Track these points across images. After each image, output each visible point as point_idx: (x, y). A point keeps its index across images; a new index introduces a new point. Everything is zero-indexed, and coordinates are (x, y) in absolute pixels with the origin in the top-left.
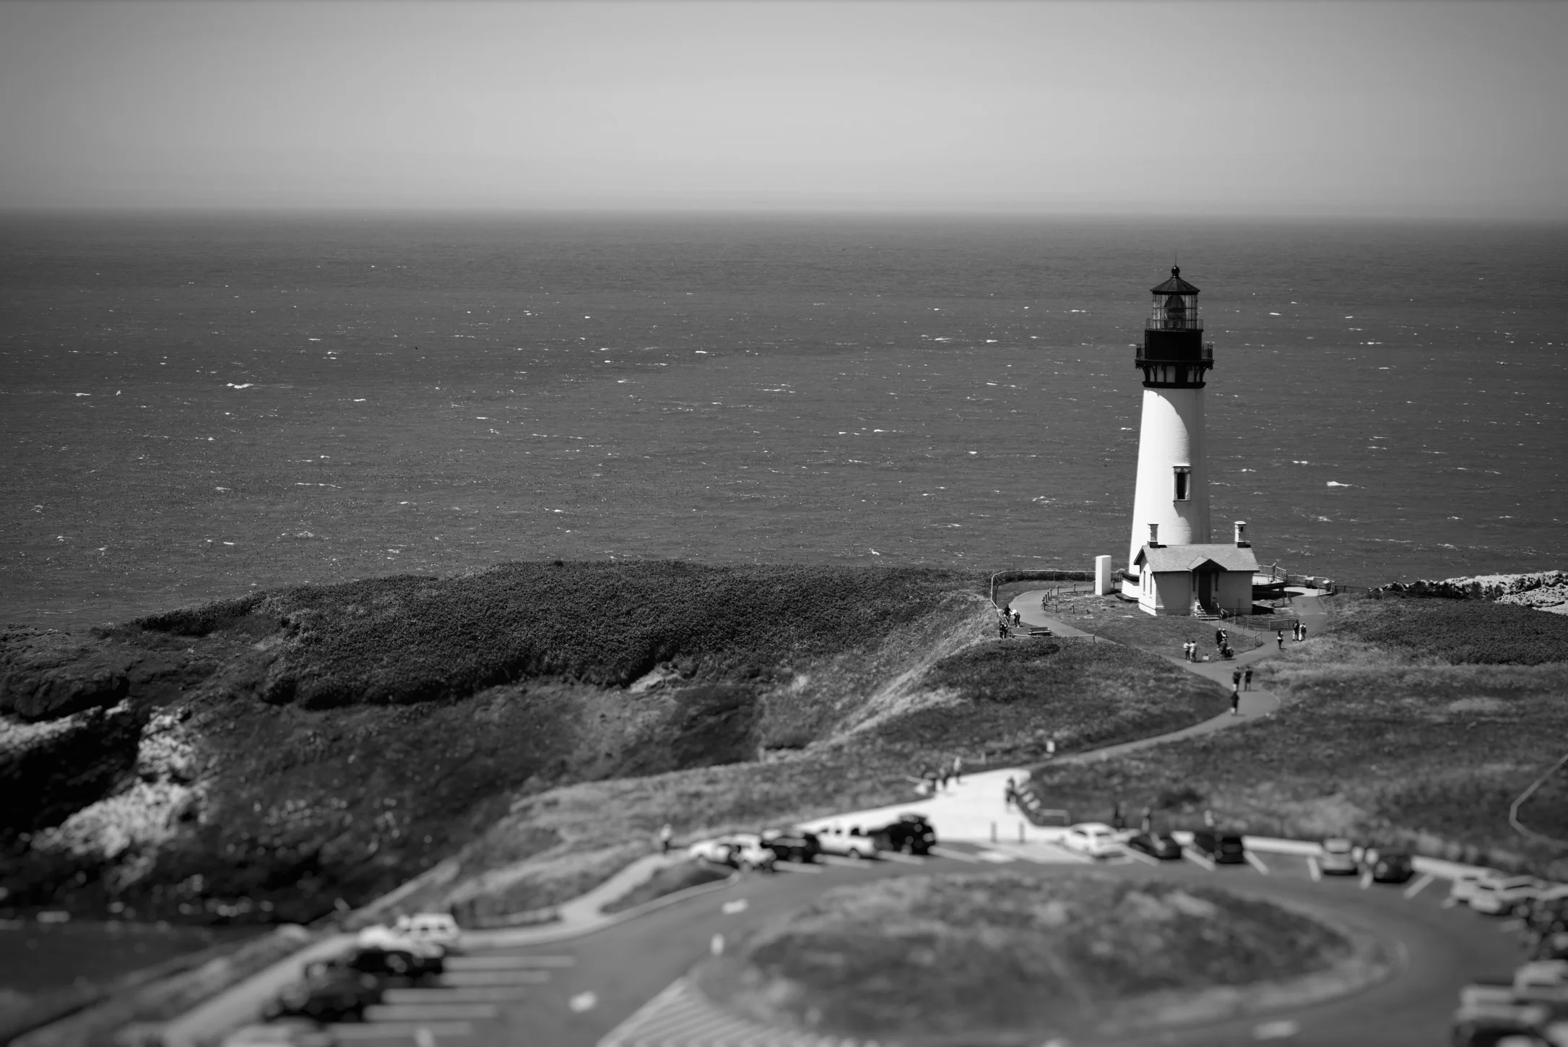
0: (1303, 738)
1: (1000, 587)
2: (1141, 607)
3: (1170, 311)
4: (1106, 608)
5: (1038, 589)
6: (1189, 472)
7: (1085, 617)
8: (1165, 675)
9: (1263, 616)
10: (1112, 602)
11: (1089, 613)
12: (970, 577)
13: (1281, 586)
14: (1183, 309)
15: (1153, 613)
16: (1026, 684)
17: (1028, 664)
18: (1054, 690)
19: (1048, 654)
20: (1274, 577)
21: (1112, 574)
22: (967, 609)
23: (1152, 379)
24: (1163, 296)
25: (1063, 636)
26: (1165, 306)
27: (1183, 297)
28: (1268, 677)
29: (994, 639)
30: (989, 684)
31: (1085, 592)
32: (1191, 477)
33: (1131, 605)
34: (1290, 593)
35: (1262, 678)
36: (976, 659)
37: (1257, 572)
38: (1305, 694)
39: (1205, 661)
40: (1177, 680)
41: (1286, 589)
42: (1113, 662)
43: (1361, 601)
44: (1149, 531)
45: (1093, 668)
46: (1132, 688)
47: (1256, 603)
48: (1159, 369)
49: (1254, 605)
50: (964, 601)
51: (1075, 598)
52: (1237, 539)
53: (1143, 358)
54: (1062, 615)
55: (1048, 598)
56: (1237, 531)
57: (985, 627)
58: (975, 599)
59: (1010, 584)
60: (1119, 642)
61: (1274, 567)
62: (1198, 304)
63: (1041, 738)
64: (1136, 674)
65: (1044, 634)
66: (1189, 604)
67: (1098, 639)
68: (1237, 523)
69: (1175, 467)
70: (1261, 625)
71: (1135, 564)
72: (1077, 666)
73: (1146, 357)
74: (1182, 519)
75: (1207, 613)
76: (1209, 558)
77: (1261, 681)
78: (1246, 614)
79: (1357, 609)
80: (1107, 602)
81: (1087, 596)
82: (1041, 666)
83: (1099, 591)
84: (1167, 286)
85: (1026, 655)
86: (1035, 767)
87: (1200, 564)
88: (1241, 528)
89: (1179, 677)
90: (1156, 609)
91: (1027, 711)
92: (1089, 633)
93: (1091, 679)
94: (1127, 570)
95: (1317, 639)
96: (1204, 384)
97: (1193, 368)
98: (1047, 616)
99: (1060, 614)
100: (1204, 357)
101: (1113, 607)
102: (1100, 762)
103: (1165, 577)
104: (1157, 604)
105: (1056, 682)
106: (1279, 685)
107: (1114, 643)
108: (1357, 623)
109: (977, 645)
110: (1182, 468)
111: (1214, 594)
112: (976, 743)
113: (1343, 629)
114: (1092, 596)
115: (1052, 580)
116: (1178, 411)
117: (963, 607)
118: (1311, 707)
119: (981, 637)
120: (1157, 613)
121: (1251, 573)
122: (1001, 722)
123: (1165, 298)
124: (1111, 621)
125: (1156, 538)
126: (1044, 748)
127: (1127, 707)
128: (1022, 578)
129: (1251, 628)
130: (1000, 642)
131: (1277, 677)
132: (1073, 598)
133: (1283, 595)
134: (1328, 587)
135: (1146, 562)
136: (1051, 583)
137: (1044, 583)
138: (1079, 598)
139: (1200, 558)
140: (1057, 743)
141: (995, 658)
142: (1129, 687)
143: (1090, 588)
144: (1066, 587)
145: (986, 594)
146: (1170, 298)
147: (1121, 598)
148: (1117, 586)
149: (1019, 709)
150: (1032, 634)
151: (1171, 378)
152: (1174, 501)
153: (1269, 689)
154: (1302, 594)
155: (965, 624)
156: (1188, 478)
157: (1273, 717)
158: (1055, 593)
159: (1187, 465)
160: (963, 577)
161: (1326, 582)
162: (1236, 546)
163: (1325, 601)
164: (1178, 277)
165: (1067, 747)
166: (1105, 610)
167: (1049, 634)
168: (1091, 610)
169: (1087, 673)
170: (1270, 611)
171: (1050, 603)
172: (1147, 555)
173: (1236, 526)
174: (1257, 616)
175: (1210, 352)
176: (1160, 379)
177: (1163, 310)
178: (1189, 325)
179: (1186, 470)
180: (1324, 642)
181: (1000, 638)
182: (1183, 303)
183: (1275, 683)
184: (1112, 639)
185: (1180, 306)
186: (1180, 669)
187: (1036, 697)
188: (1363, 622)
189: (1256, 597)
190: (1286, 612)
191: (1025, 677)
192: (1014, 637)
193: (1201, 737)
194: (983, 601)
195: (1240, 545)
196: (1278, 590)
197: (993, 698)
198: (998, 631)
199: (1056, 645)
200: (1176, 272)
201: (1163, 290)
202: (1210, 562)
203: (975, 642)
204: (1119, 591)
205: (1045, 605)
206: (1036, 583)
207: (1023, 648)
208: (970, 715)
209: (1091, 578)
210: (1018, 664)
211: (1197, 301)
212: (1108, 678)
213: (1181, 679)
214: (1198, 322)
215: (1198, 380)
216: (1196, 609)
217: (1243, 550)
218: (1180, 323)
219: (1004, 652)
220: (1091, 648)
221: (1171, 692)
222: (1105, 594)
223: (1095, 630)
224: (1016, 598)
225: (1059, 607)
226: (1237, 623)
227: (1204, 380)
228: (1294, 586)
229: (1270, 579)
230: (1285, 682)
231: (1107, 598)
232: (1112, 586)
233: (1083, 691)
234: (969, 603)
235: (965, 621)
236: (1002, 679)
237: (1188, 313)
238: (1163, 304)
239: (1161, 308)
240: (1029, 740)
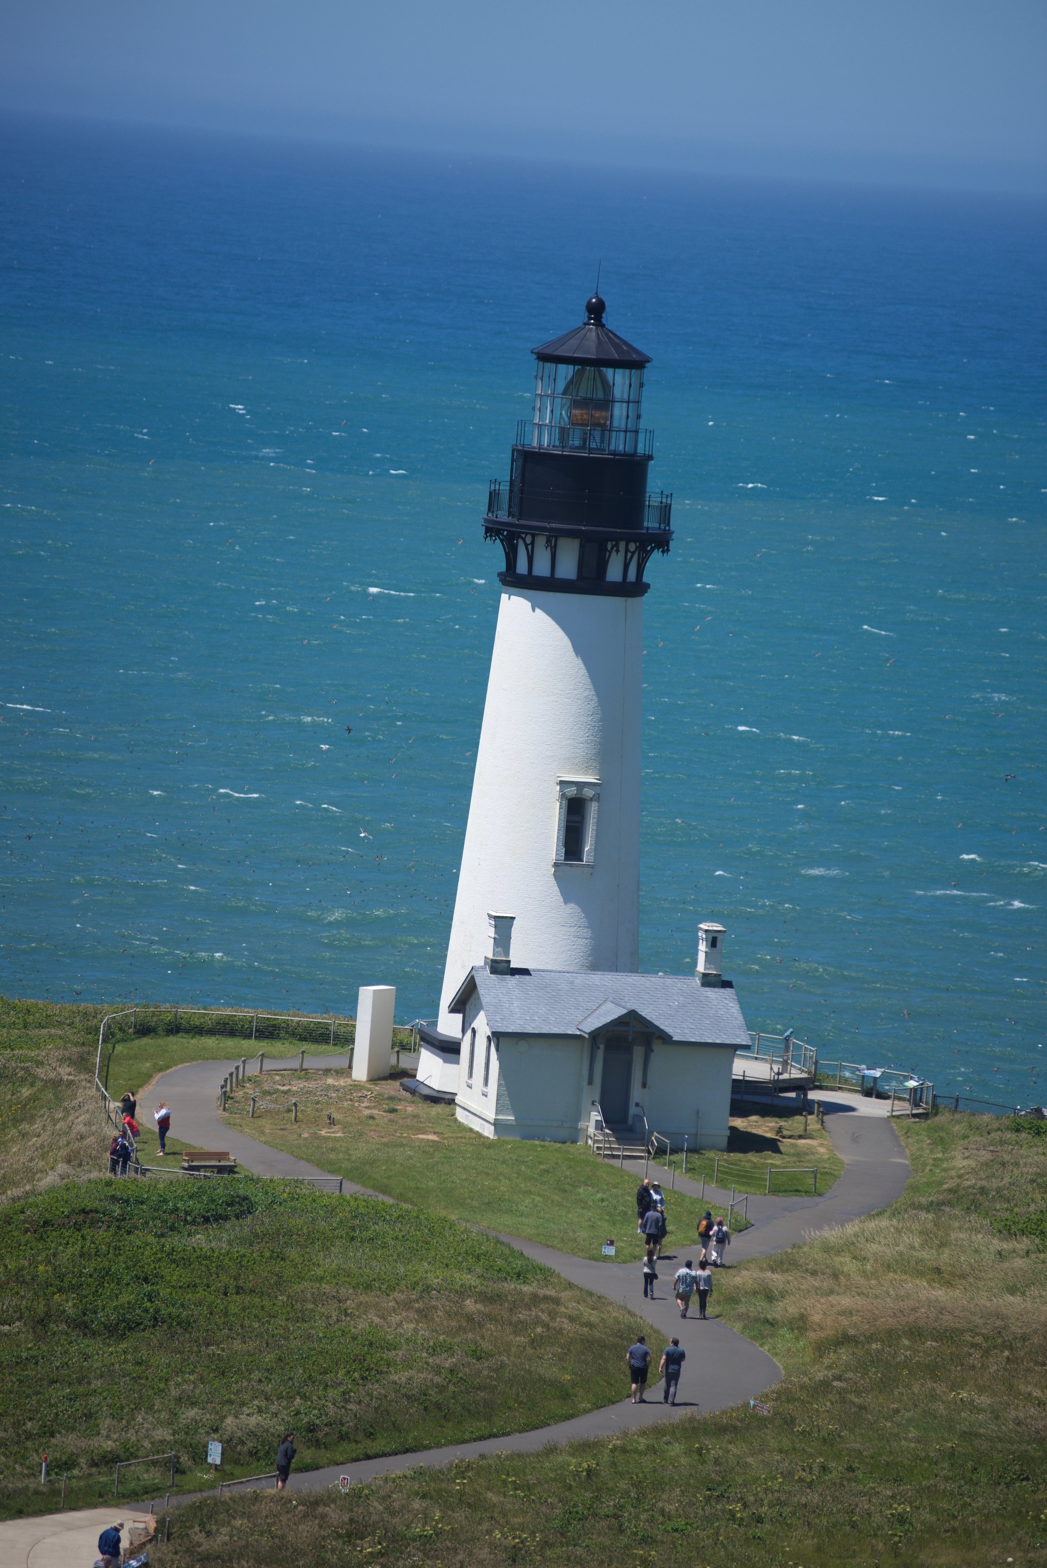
0: (837, 1469)
1: (119, 1048)
2: (461, 1115)
3: (577, 404)
4: (375, 1112)
5: (213, 1057)
6: (597, 798)
7: (323, 1133)
8: (510, 1286)
9: (753, 1157)
10: (391, 1098)
11: (332, 1122)
12: (48, 1022)
13: (801, 1086)
14: (606, 403)
15: (488, 1132)
16: (165, 1292)
17: (174, 1241)
18: (233, 1309)
19: (226, 1218)
20: (785, 1063)
21: (395, 1032)
22: (34, 1098)
23: (522, 567)
24: (562, 367)
25: (267, 1177)
26: (565, 392)
27: (609, 372)
28: (760, 1306)
29: (94, 1175)
30: (72, 1288)
31: (327, 1071)
32: (599, 811)
33: (438, 1109)
34: (821, 1104)
35: (742, 1309)
36: (46, 1223)
37: (747, 1047)
38: (844, 1355)
39: (606, 1258)
40: (535, 1299)
41: (813, 1095)
42: (384, 1246)
43: (996, 1135)
44: (492, 932)
45: (329, 1262)
46: (424, 1314)
47: (739, 1123)
48: (541, 541)
49: (733, 1129)
50: (29, 1079)
51: (302, 1084)
52: (701, 967)
53: (503, 516)
54: (267, 1124)
55: (234, 1081)
56: (702, 947)
57: (76, 1146)
58: (52, 1075)
59: (145, 1041)
60: (402, 1197)
61: (787, 1039)
62: (645, 390)
63: (191, 1429)
64: (434, 1280)
65: (221, 1170)
66: (578, 1115)
67: (350, 1188)
68: (703, 926)
69: (562, 783)
70: (746, 1179)
71: (454, 1010)
72: (293, 1253)
73: (510, 514)
74: (572, 908)
75: (619, 1140)
76: (634, 1007)
77: (740, 1317)
78: (711, 1148)
79: (985, 1156)
80: (379, 1099)
81: (330, 1081)
82: (206, 1247)
83: (360, 1072)
84: (573, 342)
85: (171, 1219)
86: (170, 1504)
87: (608, 1019)
88: (713, 941)
89: (542, 1292)
90: (496, 1124)
91: (162, 1359)
92: (331, 1172)
93: (326, 1288)
94: (435, 1024)
95: (884, 1223)
96: (647, 587)
97: (622, 545)
98: (229, 1124)
99: (262, 1122)
100: (651, 523)
101: (393, 1111)
102: (331, 1498)
103: (523, 1045)
104: (498, 1112)
105: (239, 1290)
106: (784, 1331)
107: (390, 1201)
108: (983, 1191)
109: (52, 1189)
110: (580, 785)
111: (637, 1093)
112: (29, 1436)
113: (949, 1203)
114: (342, 1082)
115: (248, 1036)
116: (578, 649)
117: (26, 1092)
118: (858, 1393)
119: (62, 1167)
120: (496, 1131)
121: (733, 1049)
122: (97, 1384)
123: (566, 372)
124: (386, 1145)
125: (507, 952)
126: (200, 1455)
127: (408, 1363)
128: (174, 1029)
129: (722, 1183)
130: (109, 1184)
131: (776, 1311)
132: (297, 1086)
133: (805, 1108)
134: (915, 1097)
135: (479, 1008)
136: (245, 1043)
137: (229, 1043)
138: (312, 1085)
139: (609, 1006)
140: (228, 1446)
141: (93, 1223)
142: (418, 1311)
143: (340, 1063)
144: (281, 1057)
145: (82, 1063)
146: (577, 376)
147: (413, 1092)
148: (405, 1062)
149: (144, 1353)
150: (191, 1168)
151: (568, 568)
152: (556, 865)
153: (760, 1337)
154: (851, 1109)
155: (24, 1135)
156: (593, 812)
157: (765, 1411)
158: (252, 1069)
159: (591, 779)
160: (30, 1019)
161: (912, 1084)
162: (698, 982)
163: (907, 1132)
164: (599, 324)
165: (253, 1454)
166: (372, 1117)
167: (231, 1170)
168: (336, 1116)
169: (319, 1272)
170: (771, 1145)
171: (239, 1094)
172: (481, 990)
173: (701, 934)
174: (740, 1156)
175: (665, 512)
176: (542, 568)
177: (558, 401)
178: (619, 444)
179: (588, 793)
180: (898, 1231)
181: (109, 1175)
182: (607, 387)
183: (772, 1324)
184: (385, 1190)
185: (600, 395)
186: (546, 1274)
187: (186, 1325)
188: (999, 1190)
189: (739, 1109)
190: (810, 1151)
191: (165, 1272)
192: (144, 1172)
193: (584, 1447)
194: (71, 1083)
195: (708, 981)
196: (793, 1095)
197: (82, 1326)
198: (108, 1155)
199: (246, 1198)
200: (596, 310)
201: (560, 352)
202: (632, 1018)
203: (50, 1179)
204: (410, 1074)
205: (226, 1097)
206: (210, 1042)
207: (165, 1201)
208: (20, 1363)
209: (347, 1039)
210: (151, 1239)
211: (641, 385)
212: (368, 1287)
213: (546, 1298)
214: (641, 436)
215: (632, 576)
216: (591, 1130)
217: (714, 994)
218: (597, 434)
219: (117, 1211)
220: (331, 1211)
221: (519, 1328)
222: (375, 1078)
223: (346, 1165)
224: (158, 1076)
225: (263, 1104)
226: (688, 1170)
227: (645, 579)
228: (832, 1089)
229: (776, 1068)
230: (800, 1324)
231: (377, 1089)
232: (393, 1061)
233: (303, 1318)
234: (39, 1084)
235: (25, 1126)
236: (105, 1274)
237: (619, 411)
238: (561, 385)
239: (553, 397)
240: (163, 1433)
